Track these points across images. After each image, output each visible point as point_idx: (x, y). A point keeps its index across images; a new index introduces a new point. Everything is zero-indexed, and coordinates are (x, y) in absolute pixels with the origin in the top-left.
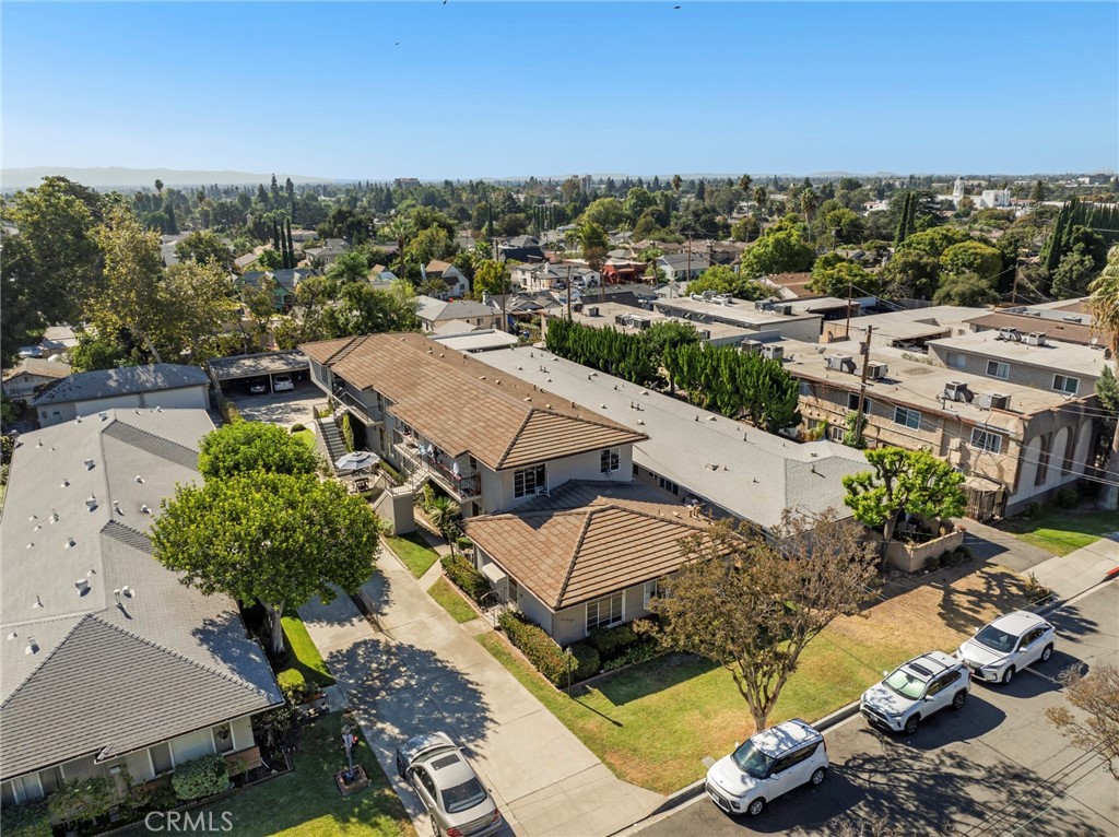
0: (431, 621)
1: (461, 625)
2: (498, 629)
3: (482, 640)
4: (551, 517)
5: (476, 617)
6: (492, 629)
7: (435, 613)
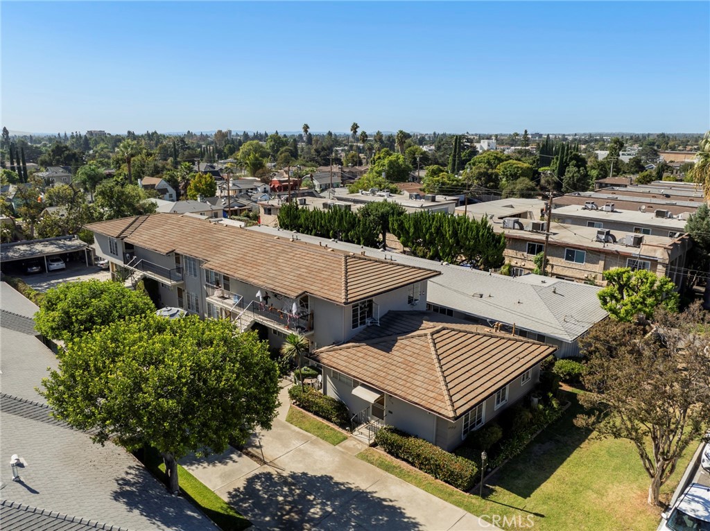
0: (307, 447)
1: (337, 447)
2: (374, 445)
3: (364, 457)
4: (396, 341)
5: (345, 438)
6: (367, 447)
7: (307, 440)
